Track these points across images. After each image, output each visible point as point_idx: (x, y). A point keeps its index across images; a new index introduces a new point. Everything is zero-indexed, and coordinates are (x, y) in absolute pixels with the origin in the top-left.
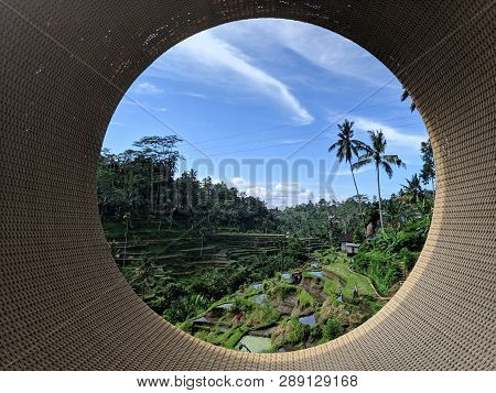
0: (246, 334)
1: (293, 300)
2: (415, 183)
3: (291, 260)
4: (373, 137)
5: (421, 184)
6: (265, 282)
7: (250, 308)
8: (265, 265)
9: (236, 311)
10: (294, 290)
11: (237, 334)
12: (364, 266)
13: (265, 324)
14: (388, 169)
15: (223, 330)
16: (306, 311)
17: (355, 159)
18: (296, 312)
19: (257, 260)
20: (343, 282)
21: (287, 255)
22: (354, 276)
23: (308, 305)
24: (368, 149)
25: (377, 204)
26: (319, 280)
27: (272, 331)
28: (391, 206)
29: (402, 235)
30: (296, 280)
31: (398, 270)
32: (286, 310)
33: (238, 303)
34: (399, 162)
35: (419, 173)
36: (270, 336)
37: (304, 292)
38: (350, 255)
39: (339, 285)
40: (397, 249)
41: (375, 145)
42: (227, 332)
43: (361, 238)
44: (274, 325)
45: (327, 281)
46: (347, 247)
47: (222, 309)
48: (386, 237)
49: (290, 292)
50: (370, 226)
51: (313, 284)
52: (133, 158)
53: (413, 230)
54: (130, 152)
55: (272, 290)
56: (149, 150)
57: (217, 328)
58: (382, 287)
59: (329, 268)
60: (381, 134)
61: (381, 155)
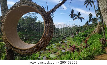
0: (51, 54)
1: (61, 47)
2: (87, 23)
3: (61, 39)
4: (78, 13)
5: (89, 23)
6: (55, 43)
7: (52, 49)
8: (56, 40)
9: (49, 50)
10: (61, 45)
11: (49, 54)
12: (75, 40)
13: (55, 52)
14: (81, 20)
15: (46, 53)
16: (63, 49)
17: (74, 18)
18: (61, 49)
19: (54, 39)
20: (71, 43)
21: (60, 38)
22: (73, 42)
23: (64, 48)
24: (77, 16)
25: (78, 27)
26: (66, 43)
27: (56, 53)
28: (81, 28)
29: (83, 34)
30: (62, 43)
31: (82, 41)
32: (59, 49)
33: (50, 48)
34: (83, 18)
35: (88, 21)
36: (56, 54)
37: (63, 45)
38: (73, 38)
39: (70, 44)
40: (82, 37)
41: (78, 15)
42: (47, 53)
43: (75, 34)
44: (57, 52)
45: (68, 43)
46: (72, 36)
47: (46, 49)
48: (80, 34)
49: (60, 45)
50: (77, 32)
51: (65, 44)
52: (27, 17)
53: (85, 33)
54: (26, 16)
55: (57, 45)
56: (31, 16)
57: (45, 53)
58: (79, 44)
59: (68, 41)
60: (80, 12)
61: (80, 17)
